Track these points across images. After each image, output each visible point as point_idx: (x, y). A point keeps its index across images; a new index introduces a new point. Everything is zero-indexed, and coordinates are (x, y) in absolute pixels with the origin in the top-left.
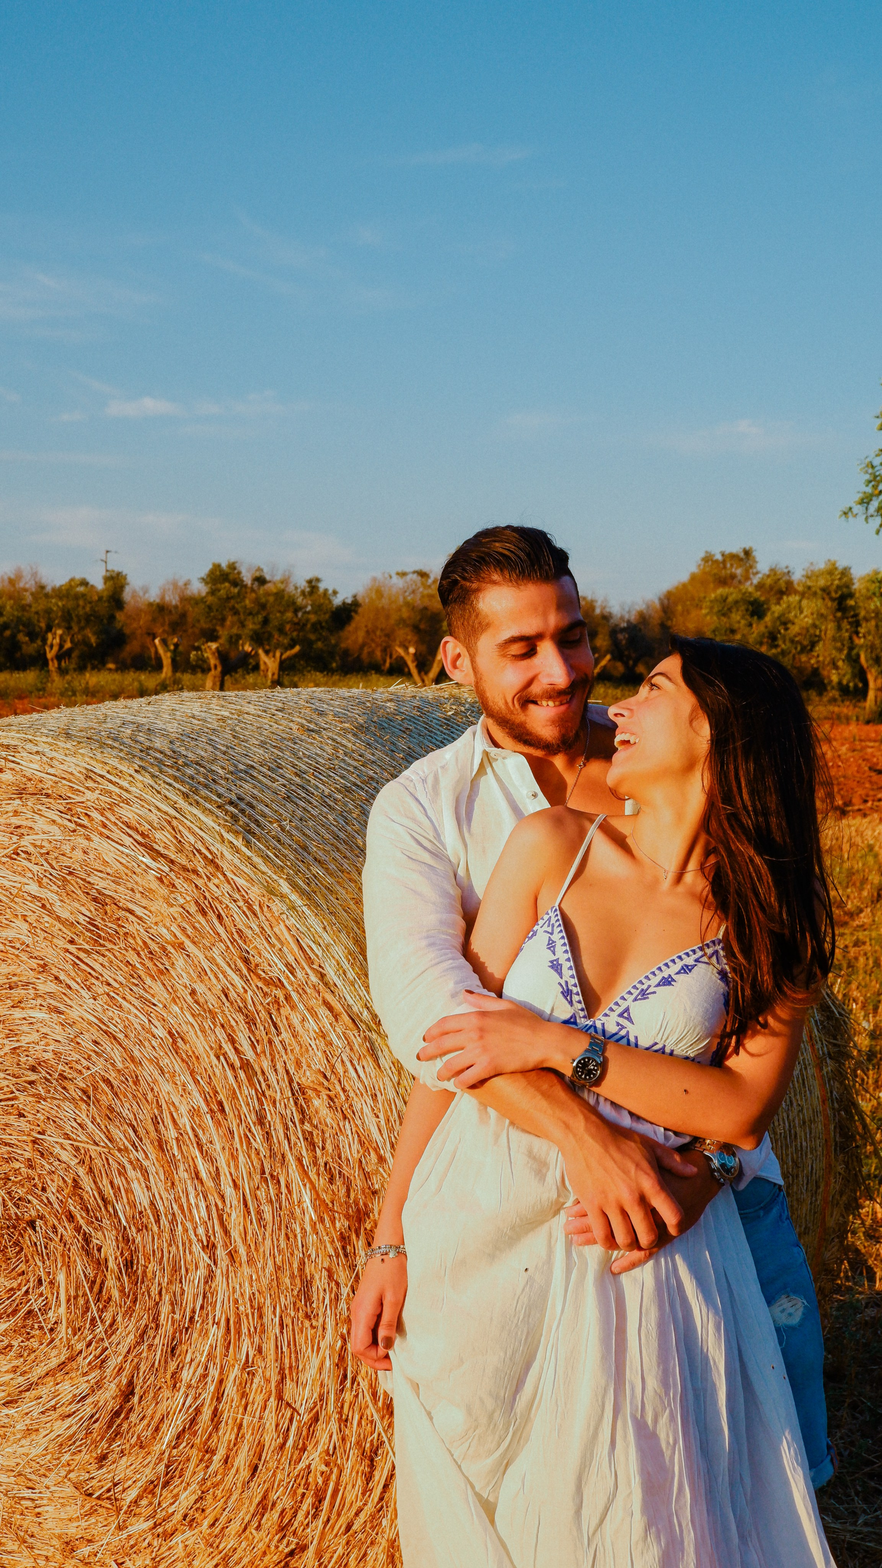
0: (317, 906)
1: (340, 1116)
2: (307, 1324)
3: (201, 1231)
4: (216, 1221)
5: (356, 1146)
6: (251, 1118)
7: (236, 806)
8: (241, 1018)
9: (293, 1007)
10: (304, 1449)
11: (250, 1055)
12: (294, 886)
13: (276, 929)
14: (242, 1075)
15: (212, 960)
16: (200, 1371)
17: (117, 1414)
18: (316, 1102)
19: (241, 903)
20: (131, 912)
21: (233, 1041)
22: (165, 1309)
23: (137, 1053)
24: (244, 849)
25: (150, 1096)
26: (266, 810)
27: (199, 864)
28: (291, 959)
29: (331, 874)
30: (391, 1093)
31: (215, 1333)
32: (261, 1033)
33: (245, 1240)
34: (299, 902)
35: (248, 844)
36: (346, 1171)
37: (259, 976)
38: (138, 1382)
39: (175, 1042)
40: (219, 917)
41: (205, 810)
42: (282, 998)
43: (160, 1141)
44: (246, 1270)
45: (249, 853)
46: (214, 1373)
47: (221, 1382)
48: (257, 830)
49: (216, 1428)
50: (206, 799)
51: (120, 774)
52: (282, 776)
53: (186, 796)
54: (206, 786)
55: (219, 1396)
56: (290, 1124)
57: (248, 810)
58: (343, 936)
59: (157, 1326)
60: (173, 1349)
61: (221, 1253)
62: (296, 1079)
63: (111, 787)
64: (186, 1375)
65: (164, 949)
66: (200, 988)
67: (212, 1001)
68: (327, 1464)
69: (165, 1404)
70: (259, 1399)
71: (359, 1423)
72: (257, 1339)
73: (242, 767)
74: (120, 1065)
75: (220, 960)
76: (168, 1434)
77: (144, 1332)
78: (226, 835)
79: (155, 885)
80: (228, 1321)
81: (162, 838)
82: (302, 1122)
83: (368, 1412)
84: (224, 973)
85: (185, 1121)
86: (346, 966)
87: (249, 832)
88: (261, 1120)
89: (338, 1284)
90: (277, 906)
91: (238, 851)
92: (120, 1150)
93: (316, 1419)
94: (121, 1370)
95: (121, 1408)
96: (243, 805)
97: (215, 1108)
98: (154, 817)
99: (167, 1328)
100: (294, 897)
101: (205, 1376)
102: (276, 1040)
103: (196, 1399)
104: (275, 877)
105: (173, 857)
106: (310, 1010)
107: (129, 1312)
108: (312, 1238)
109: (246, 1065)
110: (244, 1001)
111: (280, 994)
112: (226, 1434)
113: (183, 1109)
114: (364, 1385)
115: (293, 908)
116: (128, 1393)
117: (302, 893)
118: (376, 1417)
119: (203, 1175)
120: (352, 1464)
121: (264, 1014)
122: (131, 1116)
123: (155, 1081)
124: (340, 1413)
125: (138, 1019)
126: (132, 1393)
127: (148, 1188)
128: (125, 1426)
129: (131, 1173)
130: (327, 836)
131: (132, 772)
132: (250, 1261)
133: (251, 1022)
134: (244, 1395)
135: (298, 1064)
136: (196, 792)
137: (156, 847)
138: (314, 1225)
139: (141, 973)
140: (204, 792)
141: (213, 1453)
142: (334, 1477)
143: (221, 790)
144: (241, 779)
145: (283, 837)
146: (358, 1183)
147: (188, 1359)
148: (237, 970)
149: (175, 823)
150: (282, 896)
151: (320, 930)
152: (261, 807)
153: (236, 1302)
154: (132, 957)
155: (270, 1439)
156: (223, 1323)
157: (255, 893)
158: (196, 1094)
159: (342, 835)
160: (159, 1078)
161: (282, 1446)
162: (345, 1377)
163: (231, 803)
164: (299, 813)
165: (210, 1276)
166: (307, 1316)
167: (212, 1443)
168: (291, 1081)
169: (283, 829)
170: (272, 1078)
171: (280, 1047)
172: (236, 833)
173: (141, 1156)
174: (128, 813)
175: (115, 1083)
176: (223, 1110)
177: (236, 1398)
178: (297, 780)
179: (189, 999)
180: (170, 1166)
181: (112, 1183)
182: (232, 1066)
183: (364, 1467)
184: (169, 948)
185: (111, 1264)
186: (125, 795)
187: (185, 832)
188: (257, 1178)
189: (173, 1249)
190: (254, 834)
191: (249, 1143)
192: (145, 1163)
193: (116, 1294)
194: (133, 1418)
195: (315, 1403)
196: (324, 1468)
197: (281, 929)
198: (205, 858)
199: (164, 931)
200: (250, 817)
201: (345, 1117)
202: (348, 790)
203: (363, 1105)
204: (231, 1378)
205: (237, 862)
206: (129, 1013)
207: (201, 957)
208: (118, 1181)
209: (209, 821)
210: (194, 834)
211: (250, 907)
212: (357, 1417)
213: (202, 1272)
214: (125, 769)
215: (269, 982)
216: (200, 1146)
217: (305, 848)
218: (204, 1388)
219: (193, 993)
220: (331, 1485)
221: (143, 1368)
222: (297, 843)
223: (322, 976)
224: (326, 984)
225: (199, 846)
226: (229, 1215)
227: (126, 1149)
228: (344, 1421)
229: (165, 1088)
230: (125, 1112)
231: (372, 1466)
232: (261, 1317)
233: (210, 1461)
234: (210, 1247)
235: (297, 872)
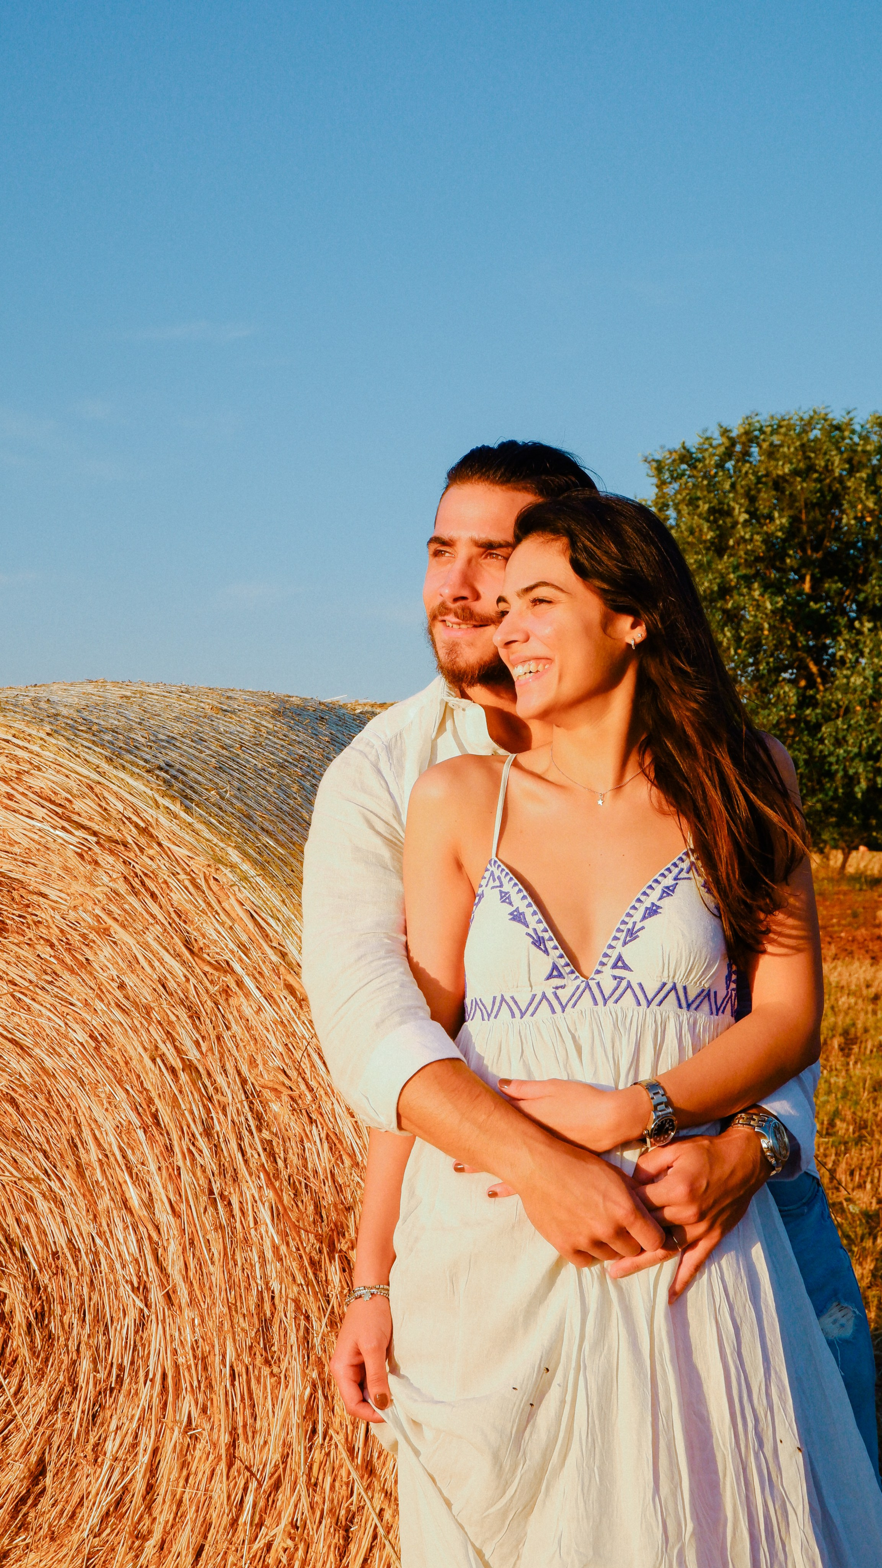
0: (273, 876)
1: (305, 1119)
2: (266, 1371)
3: (131, 1269)
4: (149, 1258)
5: (326, 1154)
6: (197, 1130)
7: (167, 772)
8: (182, 1011)
9: (248, 995)
10: (261, 1524)
11: (193, 1054)
12: (246, 853)
13: (225, 905)
14: (183, 1077)
15: (146, 946)
16: (129, 1439)
17: (23, 1500)
18: (275, 1107)
19: (182, 876)
20: (44, 896)
21: (172, 1039)
22: (85, 1365)
23: (49, 1063)
24: (183, 815)
25: (66, 1113)
26: (200, 778)
27: (130, 834)
28: (244, 938)
29: (282, 846)
31: (147, 1393)
32: (207, 1026)
33: (186, 1278)
34: (252, 872)
35: (188, 810)
36: (314, 1184)
37: (204, 960)
38: (52, 1459)
39: (98, 1047)
40: (153, 895)
41: (133, 774)
42: (233, 985)
43: (78, 1165)
44: (188, 1313)
45: (189, 819)
46: (147, 1441)
47: (155, 1451)
48: (194, 796)
49: (149, 1508)
50: (132, 763)
51: (29, 738)
52: (209, 749)
53: (109, 760)
54: (128, 751)
55: (153, 1469)
56: (245, 1133)
57: (181, 777)
59: (75, 1390)
60: (94, 1416)
61: (156, 1295)
62: (250, 1079)
63: (20, 753)
64: (110, 1447)
65: (86, 935)
66: (130, 980)
67: (146, 996)
68: (292, 1539)
69: (85, 1482)
70: (207, 1467)
71: (332, 1487)
72: (201, 1398)
73: (164, 737)
74: (28, 1080)
75: (155, 945)
76: (91, 1517)
77: (59, 1398)
78: (160, 800)
79: (74, 861)
80: (164, 1376)
81: (84, 807)
82: (259, 1130)
83: (343, 1472)
84: (161, 961)
85: (111, 1140)
87: (186, 797)
88: (208, 1132)
89: (307, 1318)
90: (227, 876)
91: (176, 817)
92: (29, 1180)
93: (277, 1486)
94: (29, 1444)
95: (29, 1492)
96: (173, 772)
97: (149, 1121)
98: (72, 784)
99: (86, 1389)
100: (246, 867)
101: (134, 1445)
102: (226, 1035)
103: (123, 1474)
104: (222, 845)
105: (96, 828)
106: (269, 997)
107: (41, 1374)
108: (273, 1268)
109: (189, 1066)
110: (185, 991)
111: (230, 981)
112: (163, 1514)
113: (108, 1126)
114: (339, 1439)
115: (245, 878)
116: (39, 1472)
117: (254, 862)
118: (354, 1475)
119: (135, 1202)
120: (323, 1537)
121: (210, 1005)
122: (42, 1140)
123: (73, 1096)
124: (309, 1476)
125: (51, 1023)
126: (43, 1473)
127: (65, 1222)
128: (32, 1514)
129: (42, 1205)
130: (269, 807)
131: (44, 736)
132: (193, 1302)
133: (194, 1016)
134: (184, 1464)
135: (253, 1062)
136: (119, 756)
137: (75, 818)
138: (276, 1249)
139: (58, 968)
140: (129, 757)
141: (145, 1538)
142: (300, 1553)
143: (148, 757)
144: (165, 747)
145: (223, 804)
146: (329, 1198)
147: (113, 1427)
148: (178, 956)
149: (98, 789)
150: (233, 867)
151: (278, 903)
152: (193, 774)
153: (175, 1352)
154: (44, 951)
155: (219, 1517)
156: (158, 1379)
157: (199, 864)
158: (126, 1106)
159: (285, 807)
160: (78, 1093)
161: (234, 1522)
162: (314, 1431)
163: (160, 769)
165: (141, 1324)
166: (267, 1362)
167: (144, 1528)
168: (244, 1082)
169: (222, 798)
170: (221, 1080)
171: (230, 1044)
172: (173, 798)
173: (55, 1185)
174: (38, 782)
175: (20, 1100)
176: (159, 1123)
177: (176, 1466)
178: (224, 752)
179: (119, 994)
180: (90, 1193)
181: (18, 1221)
182: (173, 1071)
183: (338, 1539)
184: (92, 936)
185: (19, 1318)
186: (36, 761)
187: (112, 799)
188: (204, 1199)
189: (95, 1297)
190: (192, 800)
191: (193, 1159)
192: (61, 1193)
193: (25, 1352)
194: (45, 1503)
195: (276, 1467)
196: (290, 1543)
197: (231, 904)
198: (137, 826)
199: (85, 915)
200: (183, 783)
201: (311, 1121)
203: (335, 1104)
204: (169, 1447)
205: (176, 828)
206: (41, 1015)
207: (132, 943)
208: (27, 1218)
209: (139, 786)
210: (121, 799)
211: (193, 882)
212: (329, 1480)
213: (130, 1320)
214: (34, 732)
215: (217, 967)
216: (129, 1169)
217: (249, 817)
218: (134, 1461)
219: (122, 986)
220: (297, 1565)
221: (56, 1441)
222: (239, 811)
223: (283, 956)
224: (289, 964)
225: (129, 813)
226: (165, 1249)
227: (37, 1179)
228: (313, 1485)
229: (83, 1101)
230: (34, 1136)
231: (347, 1539)
232: (205, 1369)
233: (141, 1549)
234: (141, 1289)
235: (246, 841)
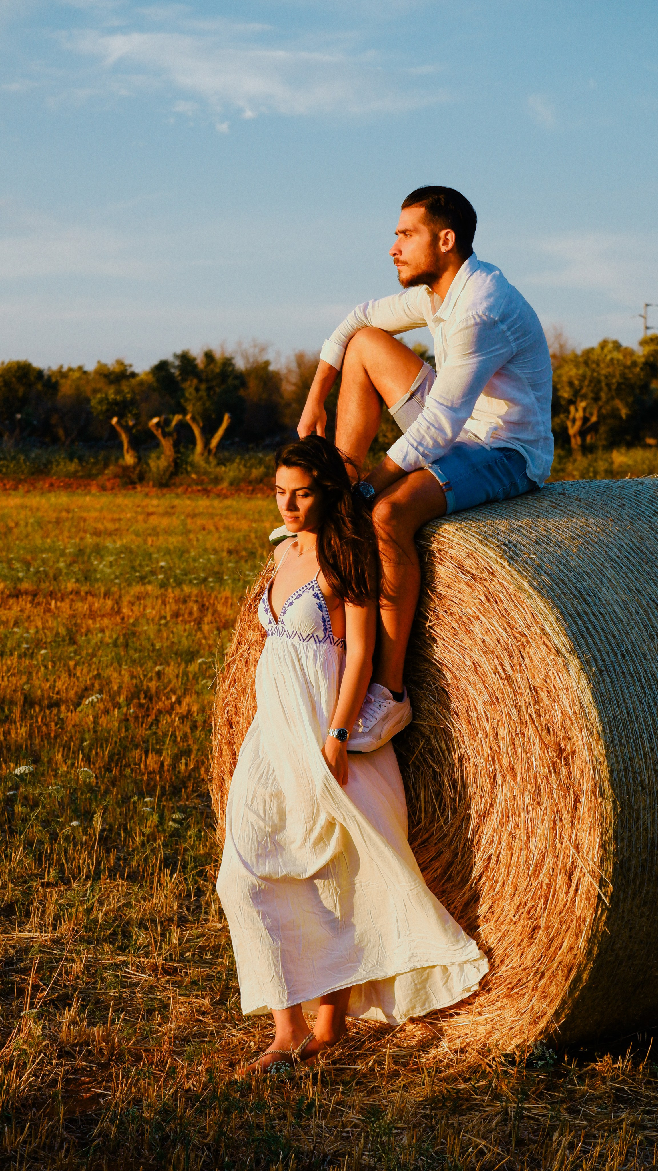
0: (542, 595)
1: (552, 700)
5: (560, 715)
6: (511, 704)
7: (507, 546)
8: (505, 653)
9: (530, 646)
11: (510, 672)
12: (531, 585)
14: (506, 681)
15: (492, 624)
18: (541, 694)
19: (506, 595)
20: (454, 601)
21: (502, 665)
23: (458, 675)
24: (508, 567)
25: (464, 697)
26: (523, 548)
27: (486, 575)
28: (529, 622)
30: (575, 687)
32: (515, 660)
34: (533, 593)
35: (510, 565)
36: (555, 728)
37: (514, 631)
38: (460, 846)
39: (475, 667)
40: (496, 602)
41: (490, 548)
42: (525, 643)
45: (510, 569)
46: (497, 839)
48: (515, 557)
49: (498, 868)
50: (492, 542)
52: (537, 531)
53: (481, 541)
54: (492, 536)
56: (529, 706)
57: (514, 548)
58: (555, 610)
59: (469, 817)
60: (477, 828)
61: (499, 775)
62: (532, 683)
64: (483, 842)
65: (469, 619)
66: (487, 639)
67: (492, 645)
69: (474, 859)
71: (564, 857)
72: (516, 819)
74: (450, 682)
75: (496, 624)
77: (463, 820)
78: (499, 560)
79: (465, 587)
80: (502, 811)
81: (468, 563)
82: (535, 705)
84: (497, 630)
85: (481, 708)
86: (555, 624)
87: (512, 559)
90: (523, 595)
91: (505, 568)
94: (451, 841)
95: (452, 861)
96: (511, 546)
100: (531, 591)
101: (492, 841)
102: (523, 663)
104: (522, 581)
105: (473, 572)
106: (538, 647)
108: (540, 764)
109: (508, 677)
110: (507, 644)
111: (524, 640)
112: (503, 872)
113: (480, 702)
114: (565, 836)
115: (530, 596)
117: (535, 588)
120: (561, 880)
121: (517, 651)
123: (467, 689)
124: (554, 852)
125: (458, 656)
131: (454, 530)
133: (510, 656)
134: (511, 848)
135: (533, 676)
136: (487, 539)
139: (459, 633)
140: (491, 539)
141: (497, 881)
142: (553, 887)
143: (500, 538)
145: (529, 561)
146: (561, 734)
148: (504, 629)
149: (474, 555)
150: (526, 590)
151: (543, 607)
152: (521, 546)
154: (455, 625)
156: (500, 812)
157: (512, 589)
158: (485, 693)
160: (469, 687)
162: (556, 834)
163: (504, 544)
164: (541, 550)
167: (497, 877)
168: (530, 684)
169: (531, 558)
170: (521, 683)
171: (525, 668)
172: (505, 559)
175: (448, 691)
176: (498, 702)
177: (507, 851)
178: (545, 533)
179: (482, 644)
182: (502, 678)
184: (472, 619)
187: (479, 559)
191: (510, 717)
192: (462, 731)
193: (448, 801)
196: (548, 882)
198: (489, 572)
199: (469, 610)
200: (514, 551)
201: (555, 701)
202: (573, 538)
203: (562, 695)
205: (504, 574)
207: (487, 623)
209: (491, 553)
210: (483, 560)
211: (510, 596)
212: (562, 854)
217: (541, 567)
218: (492, 847)
219: (484, 641)
220: (552, 891)
221: (462, 839)
222: (537, 565)
223: (543, 630)
224: (545, 634)
225: (486, 566)
227: (453, 724)
228: (556, 856)
229: (471, 691)
231: (571, 880)
233: (496, 886)
235: (534, 578)
